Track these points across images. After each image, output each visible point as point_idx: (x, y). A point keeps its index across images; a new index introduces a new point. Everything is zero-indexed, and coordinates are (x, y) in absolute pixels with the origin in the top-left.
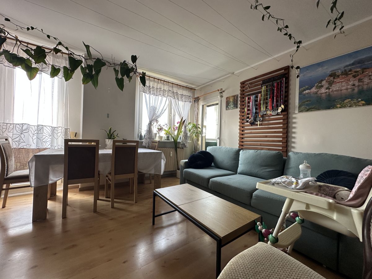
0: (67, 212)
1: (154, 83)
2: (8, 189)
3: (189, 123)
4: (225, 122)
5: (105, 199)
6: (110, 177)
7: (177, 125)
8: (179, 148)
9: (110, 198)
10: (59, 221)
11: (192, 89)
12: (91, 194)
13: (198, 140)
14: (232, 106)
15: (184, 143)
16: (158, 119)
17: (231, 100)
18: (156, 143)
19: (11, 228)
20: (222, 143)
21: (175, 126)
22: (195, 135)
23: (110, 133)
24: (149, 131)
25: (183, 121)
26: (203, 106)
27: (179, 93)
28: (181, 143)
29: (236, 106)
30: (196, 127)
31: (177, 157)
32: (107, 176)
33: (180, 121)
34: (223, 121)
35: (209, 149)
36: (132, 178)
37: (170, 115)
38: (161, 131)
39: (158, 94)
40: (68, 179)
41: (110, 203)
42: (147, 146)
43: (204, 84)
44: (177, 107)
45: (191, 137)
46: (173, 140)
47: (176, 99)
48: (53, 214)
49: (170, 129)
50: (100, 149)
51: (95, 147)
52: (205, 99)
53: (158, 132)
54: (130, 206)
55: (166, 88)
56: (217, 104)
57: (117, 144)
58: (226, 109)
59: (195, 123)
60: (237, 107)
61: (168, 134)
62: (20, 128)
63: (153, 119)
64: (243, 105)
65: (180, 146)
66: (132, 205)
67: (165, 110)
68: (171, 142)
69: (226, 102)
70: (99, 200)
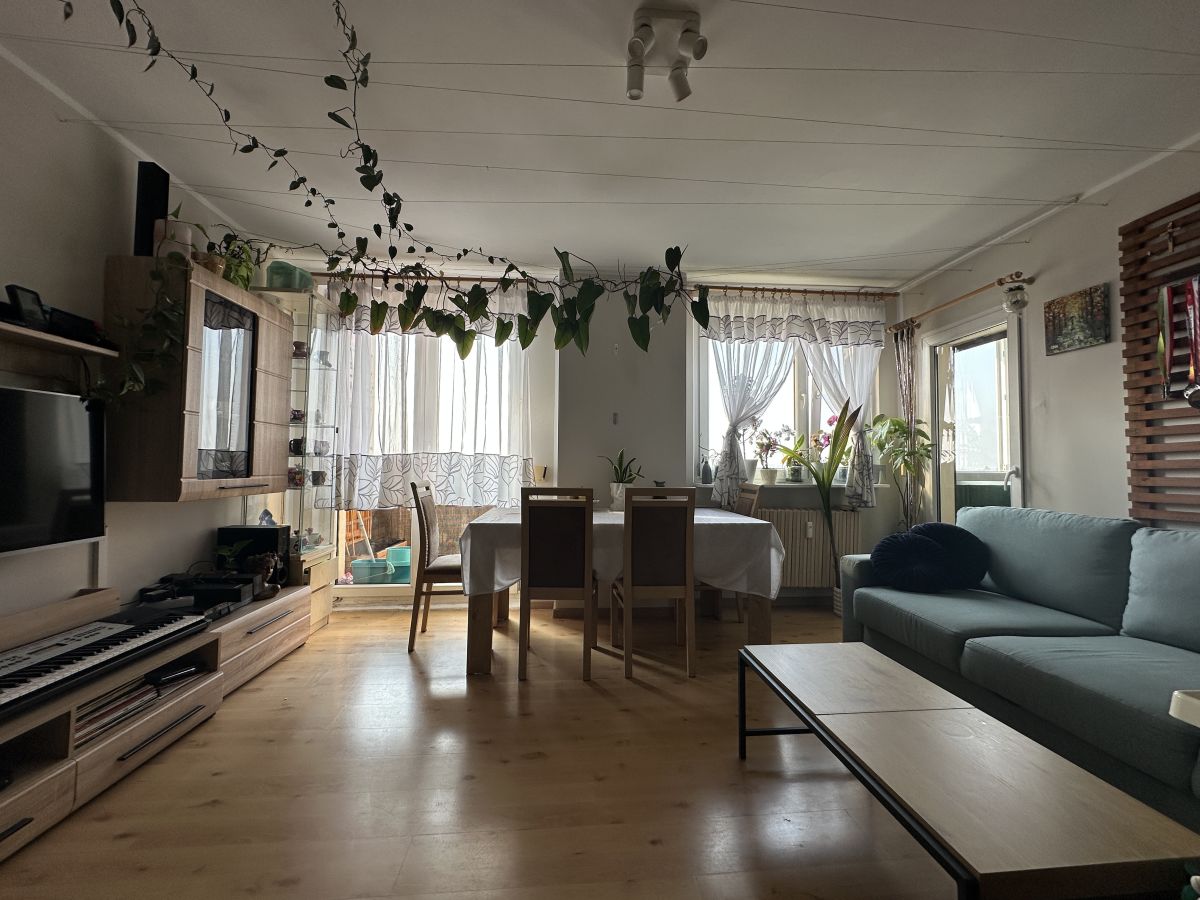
0: (528, 666)
1: (741, 305)
2: (430, 593)
3: (878, 420)
4: (1045, 404)
5: (610, 648)
6: (621, 590)
7: (830, 430)
8: (838, 508)
9: (622, 648)
10: (513, 684)
11: (882, 294)
12: (576, 629)
13: (919, 479)
14: (1080, 336)
15: (859, 491)
16: (757, 416)
17: (1074, 311)
18: (754, 492)
19: (436, 679)
20: (1037, 493)
21: (821, 432)
22: (905, 461)
23: (620, 464)
24: (732, 454)
25: (849, 415)
26: (933, 349)
27: (831, 320)
28: (847, 492)
29: (1100, 331)
30: (906, 430)
31: (832, 542)
32: (615, 587)
33: (838, 414)
34: (1034, 403)
35: (966, 518)
36: (680, 600)
37: (801, 398)
38: (770, 452)
39: (756, 336)
40: (531, 584)
41: (622, 663)
42: (724, 503)
43: (931, 270)
44: (825, 369)
45: (886, 468)
46: (814, 482)
47: (819, 340)
48: (503, 663)
49: (804, 444)
50: (596, 511)
51: (584, 508)
52: (940, 324)
53: (761, 457)
54: (676, 683)
55: (782, 310)
56: (1003, 334)
57: (636, 498)
58: (1050, 352)
59: (903, 418)
60: (1108, 339)
61: (795, 460)
62: (448, 462)
63: (743, 417)
64: (1145, 325)
65: (846, 502)
66: (680, 680)
67: (782, 382)
68: (811, 488)
69: (1047, 321)
70: (596, 648)
